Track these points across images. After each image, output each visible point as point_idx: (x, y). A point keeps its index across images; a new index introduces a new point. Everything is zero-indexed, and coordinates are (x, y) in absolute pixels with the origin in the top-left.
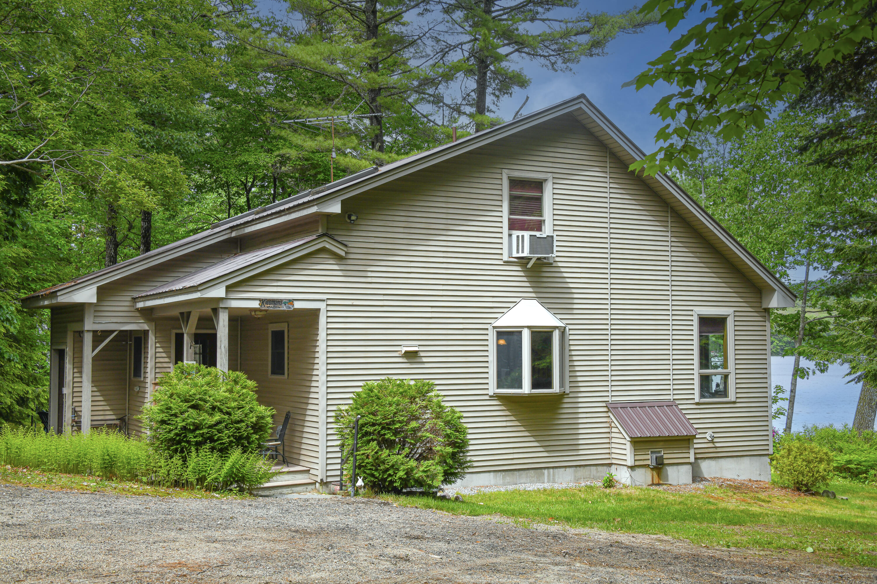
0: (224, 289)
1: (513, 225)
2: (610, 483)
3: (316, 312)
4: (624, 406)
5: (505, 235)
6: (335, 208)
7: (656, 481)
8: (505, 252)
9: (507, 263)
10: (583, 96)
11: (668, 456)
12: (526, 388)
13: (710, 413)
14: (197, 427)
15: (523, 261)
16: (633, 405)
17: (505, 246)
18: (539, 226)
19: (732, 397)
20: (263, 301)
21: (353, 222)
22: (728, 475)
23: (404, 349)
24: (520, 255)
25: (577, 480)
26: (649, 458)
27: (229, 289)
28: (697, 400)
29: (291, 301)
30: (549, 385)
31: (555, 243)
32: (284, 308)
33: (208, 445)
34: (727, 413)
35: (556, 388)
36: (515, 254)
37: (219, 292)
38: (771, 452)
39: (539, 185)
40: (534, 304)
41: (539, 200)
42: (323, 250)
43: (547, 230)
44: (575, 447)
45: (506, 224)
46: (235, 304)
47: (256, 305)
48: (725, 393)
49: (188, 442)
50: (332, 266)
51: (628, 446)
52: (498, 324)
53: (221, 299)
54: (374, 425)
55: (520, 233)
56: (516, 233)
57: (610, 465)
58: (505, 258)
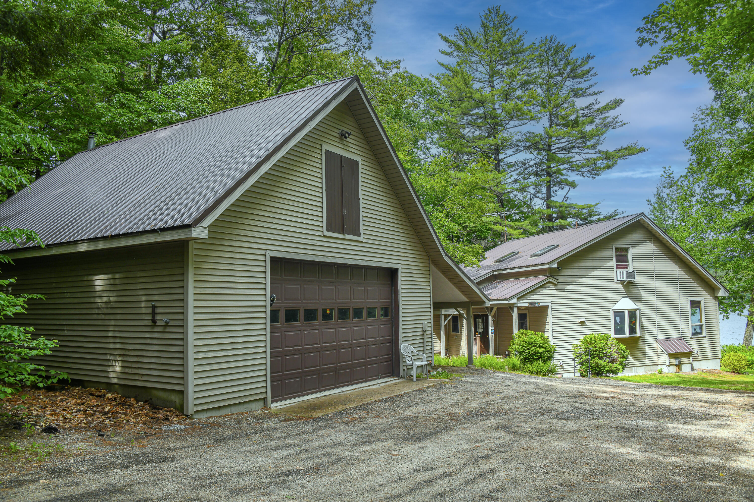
0: (516, 299)
1: (618, 267)
2: (661, 372)
3: (547, 307)
4: (663, 340)
5: (615, 272)
6: (555, 266)
7: (678, 370)
8: (615, 278)
9: (616, 283)
10: (643, 213)
11: (682, 360)
12: (627, 334)
13: (696, 342)
14: (536, 353)
15: (622, 282)
16: (667, 340)
17: (615, 276)
18: (626, 267)
19: (704, 334)
20: (529, 303)
21: (561, 270)
22: (703, 367)
23: (580, 321)
24: (622, 279)
25: (645, 371)
26: (675, 361)
27: (518, 299)
28: (691, 336)
29: (539, 303)
30: (635, 333)
31: (635, 274)
32: (537, 306)
33: (540, 359)
34: (702, 341)
35: (638, 334)
36: (619, 279)
37: (514, 301)
38: (720, 357)
39: (626, 250)
40: (628, 299)
41: (626, 257)
42: (549, 282)
43: (630, 269)
44: (644, 358)
45: (615, 267)
46: (520, 305)
47: (526, 305)
48: (701, 333)
49: (533, 359)
50: (552, 288)
51: (667, 357)
52: (614, 308)
53: (515, 303)
54: (595, 351)
55: (621, 270)
56: (619, 271)
57: (658, 365)
58: (615, 281)
